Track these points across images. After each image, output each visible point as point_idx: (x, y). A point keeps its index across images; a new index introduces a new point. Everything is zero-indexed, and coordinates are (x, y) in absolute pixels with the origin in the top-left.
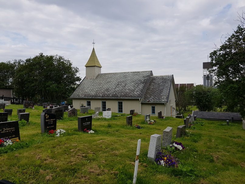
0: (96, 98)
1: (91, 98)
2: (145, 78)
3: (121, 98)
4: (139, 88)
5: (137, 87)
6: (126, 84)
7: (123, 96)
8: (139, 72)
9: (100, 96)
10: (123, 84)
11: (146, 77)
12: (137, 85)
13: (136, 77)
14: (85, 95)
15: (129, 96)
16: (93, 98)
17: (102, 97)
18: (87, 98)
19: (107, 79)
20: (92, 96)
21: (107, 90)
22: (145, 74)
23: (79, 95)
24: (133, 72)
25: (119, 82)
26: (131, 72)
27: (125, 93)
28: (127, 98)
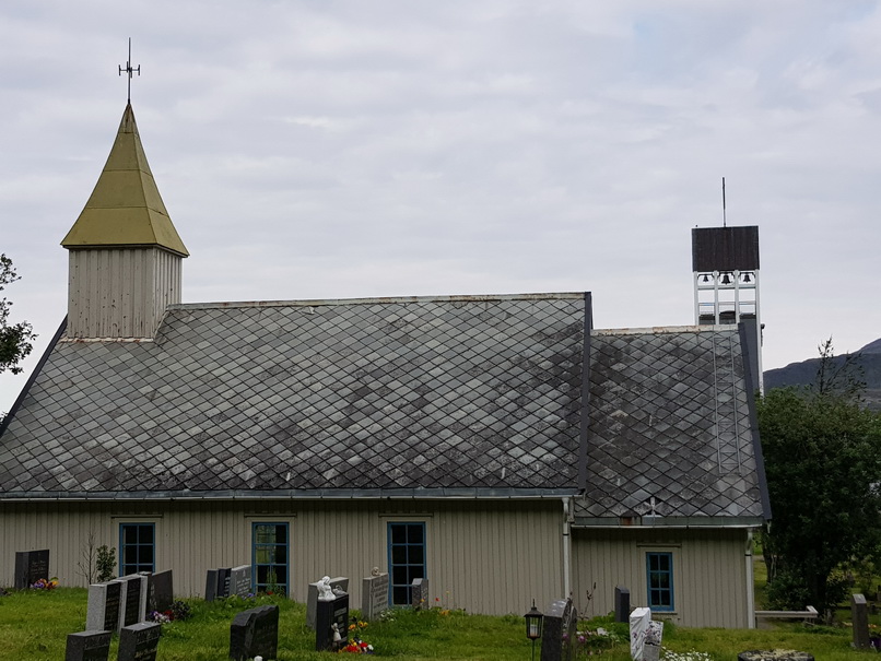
0: (209, 497)
1: (161, 496)
2: (558, 348)
3: (422, 494)
4: (531, 419)
5: (520, 413)
6: (423, 390)
7: (434, 481)
8: (494, 301)
9: (240, 484)
10: (402, 390)
11: (563, 335)
12: (512, 394)
13: (487, 340)
14: (109, 478)
15: (481, 483)
16: (186, 495)
17: (258, 488)
18: (128, 497)
19: (255, 346)
20: (172, 483)
21: (287, 432)
22: (549, 319)
23: (45, 477)
24: (452, 301)
25: (360, 373)
26: (437, 301)
27: (441, 460)
28: (469, 495)
